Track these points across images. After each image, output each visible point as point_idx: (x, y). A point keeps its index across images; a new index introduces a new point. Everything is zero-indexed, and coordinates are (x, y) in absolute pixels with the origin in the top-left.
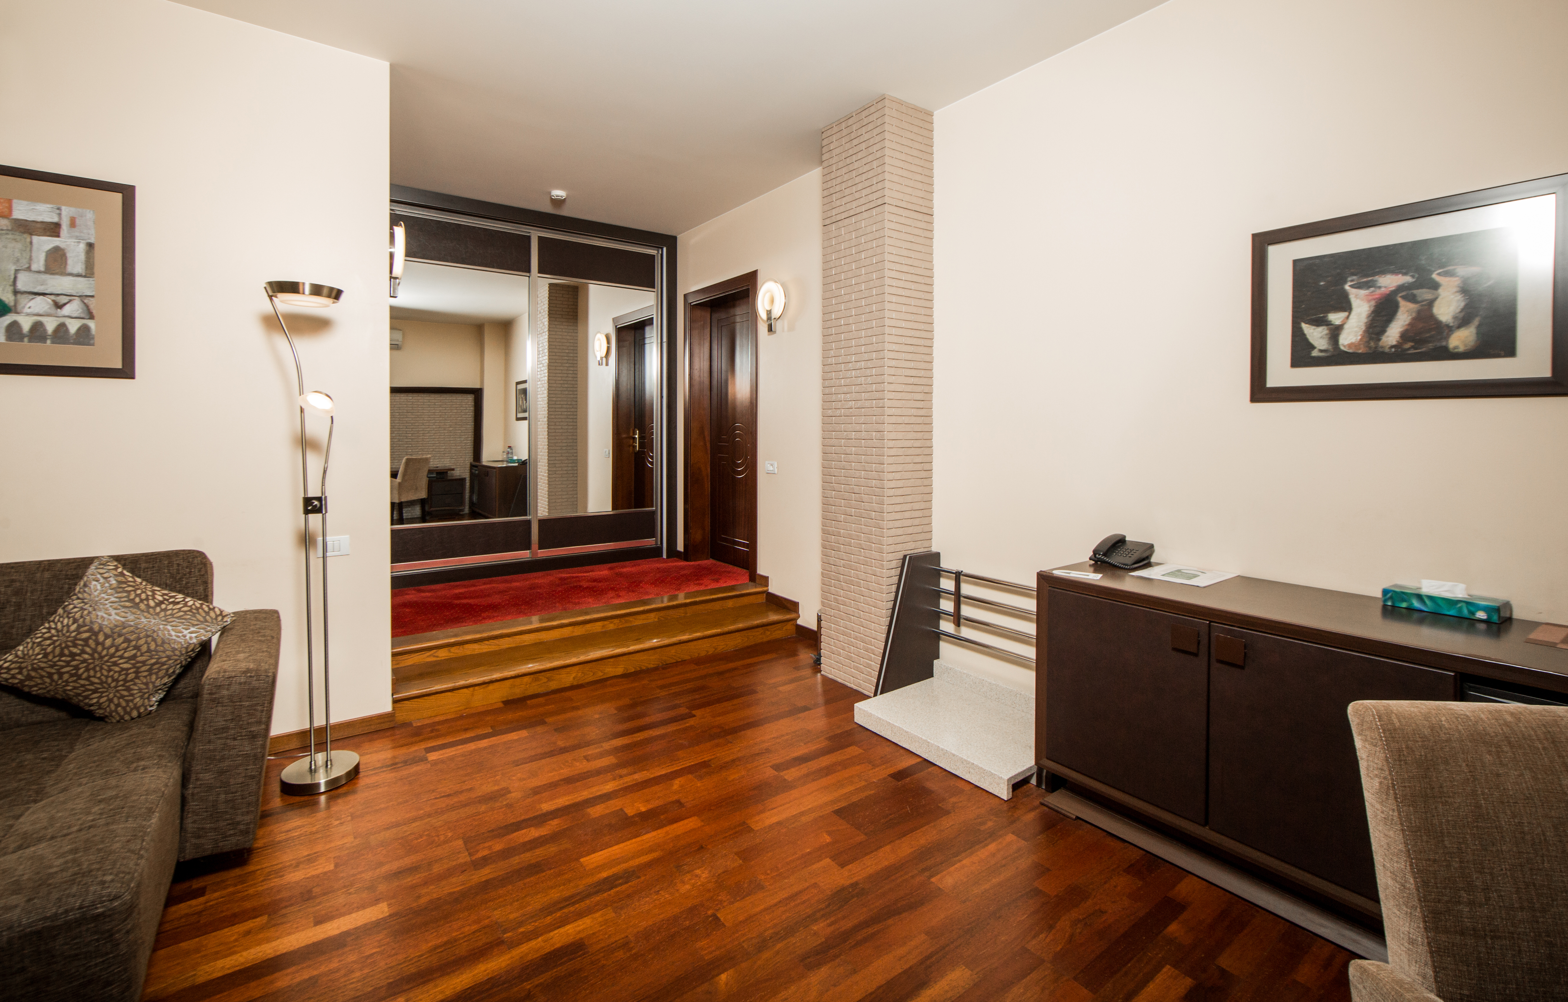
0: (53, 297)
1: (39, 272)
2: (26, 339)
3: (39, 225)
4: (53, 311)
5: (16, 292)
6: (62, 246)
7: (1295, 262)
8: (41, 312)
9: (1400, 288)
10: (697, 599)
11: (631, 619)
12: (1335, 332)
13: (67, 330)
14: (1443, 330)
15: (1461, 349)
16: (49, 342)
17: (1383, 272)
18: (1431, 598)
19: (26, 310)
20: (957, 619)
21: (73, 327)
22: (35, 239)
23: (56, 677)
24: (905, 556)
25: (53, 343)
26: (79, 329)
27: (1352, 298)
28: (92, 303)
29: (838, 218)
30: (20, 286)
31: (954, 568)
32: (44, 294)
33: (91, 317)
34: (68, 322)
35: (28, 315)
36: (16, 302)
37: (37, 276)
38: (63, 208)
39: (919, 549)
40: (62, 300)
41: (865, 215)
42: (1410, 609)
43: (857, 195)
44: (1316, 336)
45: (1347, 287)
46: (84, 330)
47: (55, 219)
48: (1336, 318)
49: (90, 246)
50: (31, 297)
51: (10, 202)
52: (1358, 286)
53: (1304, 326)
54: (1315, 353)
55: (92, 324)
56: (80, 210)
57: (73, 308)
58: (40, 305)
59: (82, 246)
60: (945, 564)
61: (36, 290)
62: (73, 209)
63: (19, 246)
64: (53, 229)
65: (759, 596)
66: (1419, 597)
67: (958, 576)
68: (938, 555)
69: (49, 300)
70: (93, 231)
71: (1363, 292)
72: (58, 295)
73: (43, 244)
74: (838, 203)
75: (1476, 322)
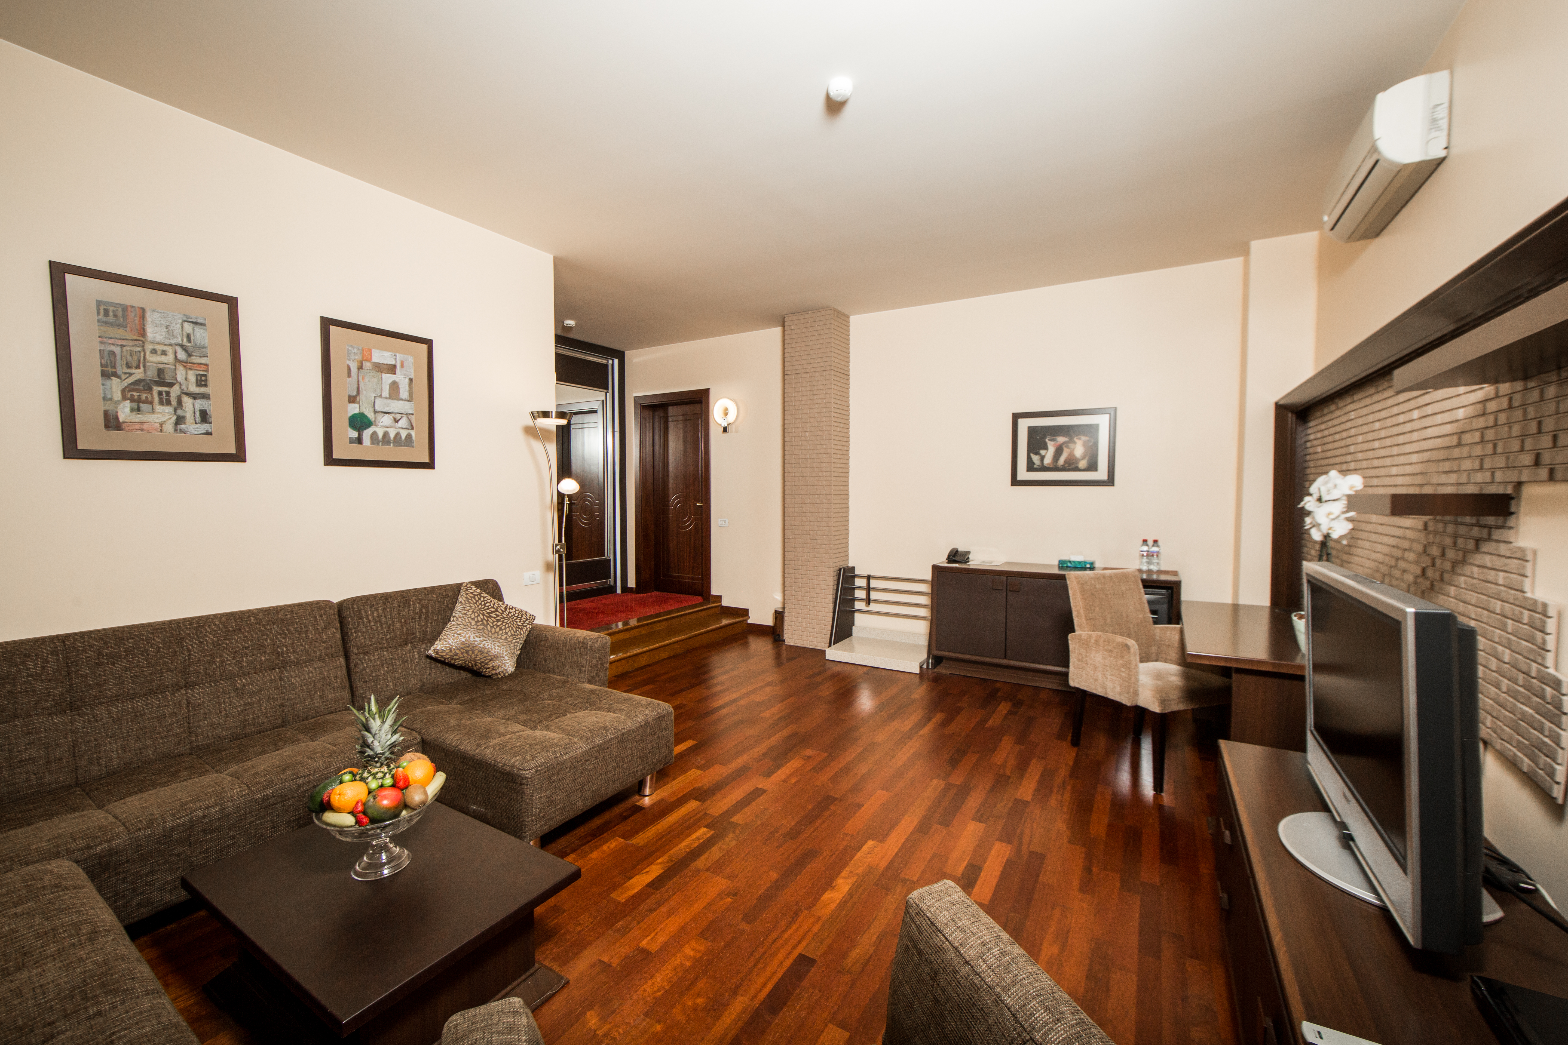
0: (393, 415)
1: (386, 398)
2: (380, 444)
3: (385, 366)
4: (393, 424)
5: (375, 412)
6: (397, 380)
7: (1029, 428)
8: (387, 425)
9: (1064, 443)
10: (687, 612)
11: (653, 626)
12: (1042, 458)
13: (401, 437)
14: (1077, 461)
15: (1083, 468)
16: (392, 445)
17: (1059, 436)
18: (1074, 562)
19: (381, 424)
20: (868, 601)
21: (404, 434)
22: (384, 375)
23: (470, 653)
24: (840, 570)
25: (394, 446)
26: (406, 437)
27: (1048, 445)
28: (413, 418)
29: (797, 372)
30: (378, 408)
31: (866, 573)
32: (389, 413)
33: (413, 428)
34: (402, 431)
35: (381, 427)
36: (375, 418)
37: (385, 400)
38: (397, 354)
39: (842, 564)
40: (398, 417)
41: (817, 374)
42: (1067, 567)
43: (812, 361)
44: (1036, 459)
45: (1047, 440)
46: (409, 436)
47: (393, 363)
48: (1043, 452)
49: (411, 380)
50: (383, 415)
51: (371, 350)
52: (1051, 440)
53: (1032, 455)
54: (1035, 466)
55: (413, 433)
56: (406, 356)
57: (403, 422)
58: (386, 420)
59: (407, 380)
60: (857, 572)
61: (385, 411)
62: (402, 355)
63: (375, 380)
64: (392, 369)
65: (716, 609)
66: (1070, 562)
67: (869, 578)
68: (854, 568)
69: (391, 417)
70: (412, 371)
71: (1052, 443)
72: (396, 413)
73: (388, 378)
74: (797, 363)
75: (1087, 458)
